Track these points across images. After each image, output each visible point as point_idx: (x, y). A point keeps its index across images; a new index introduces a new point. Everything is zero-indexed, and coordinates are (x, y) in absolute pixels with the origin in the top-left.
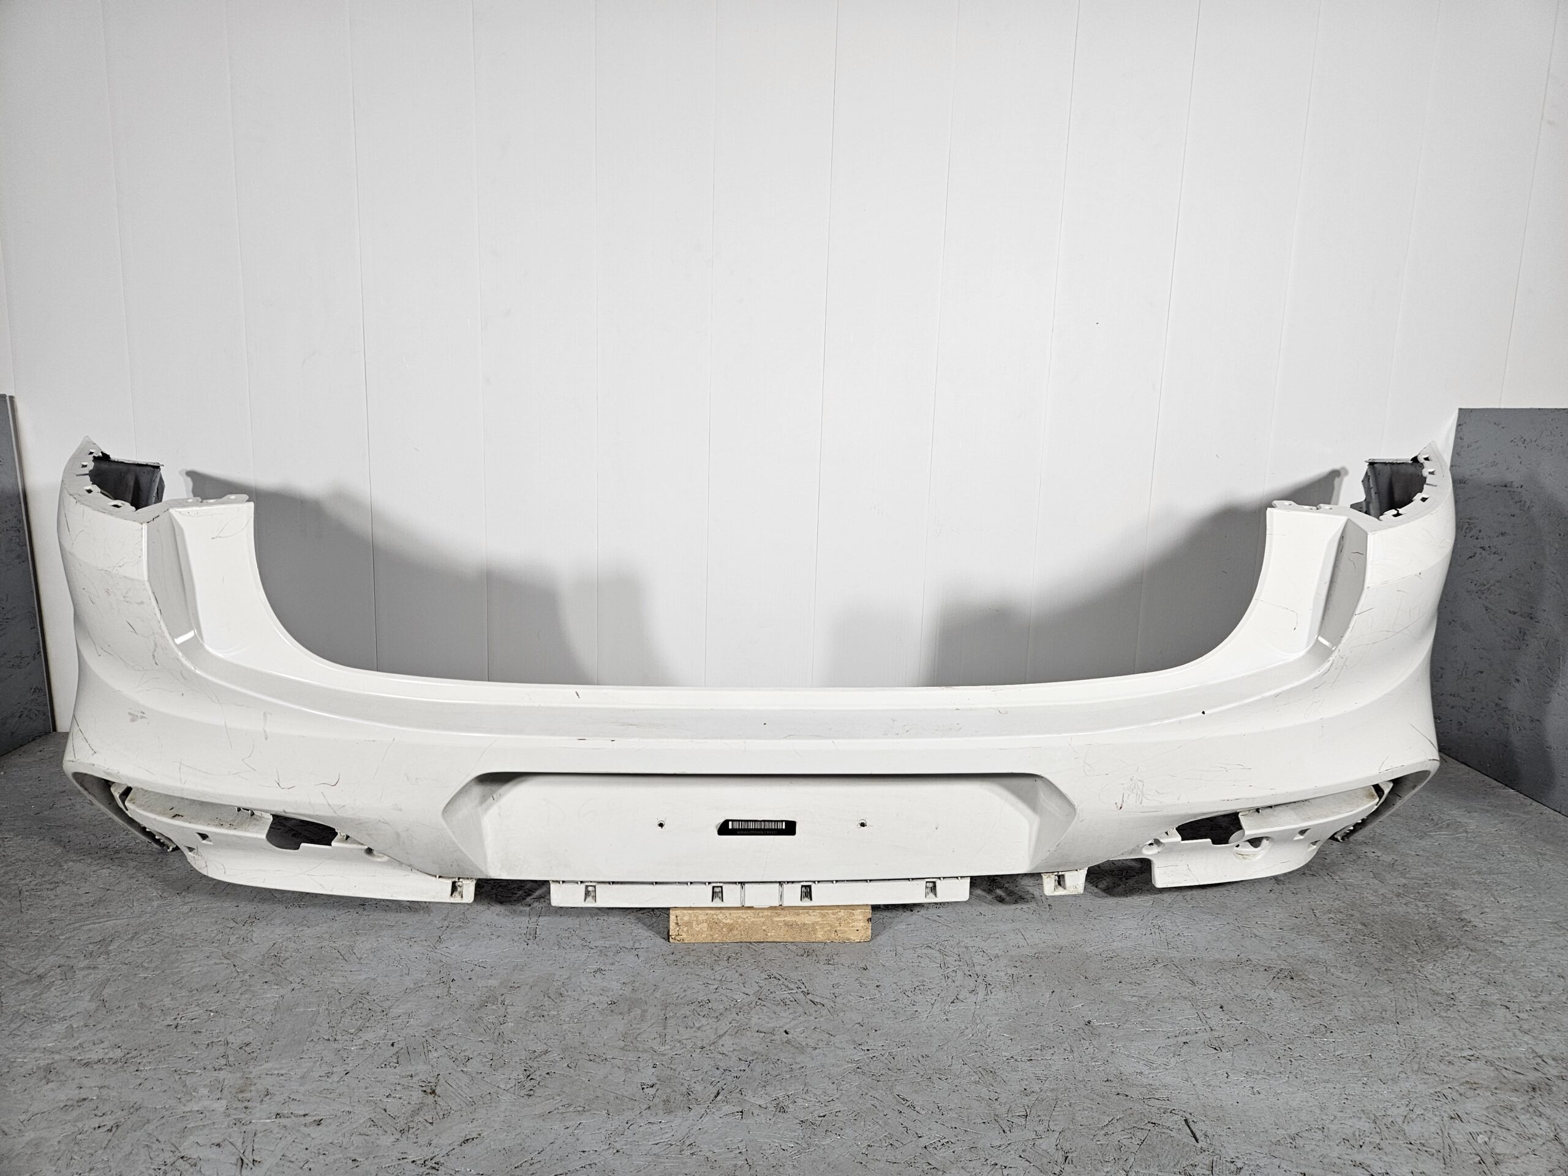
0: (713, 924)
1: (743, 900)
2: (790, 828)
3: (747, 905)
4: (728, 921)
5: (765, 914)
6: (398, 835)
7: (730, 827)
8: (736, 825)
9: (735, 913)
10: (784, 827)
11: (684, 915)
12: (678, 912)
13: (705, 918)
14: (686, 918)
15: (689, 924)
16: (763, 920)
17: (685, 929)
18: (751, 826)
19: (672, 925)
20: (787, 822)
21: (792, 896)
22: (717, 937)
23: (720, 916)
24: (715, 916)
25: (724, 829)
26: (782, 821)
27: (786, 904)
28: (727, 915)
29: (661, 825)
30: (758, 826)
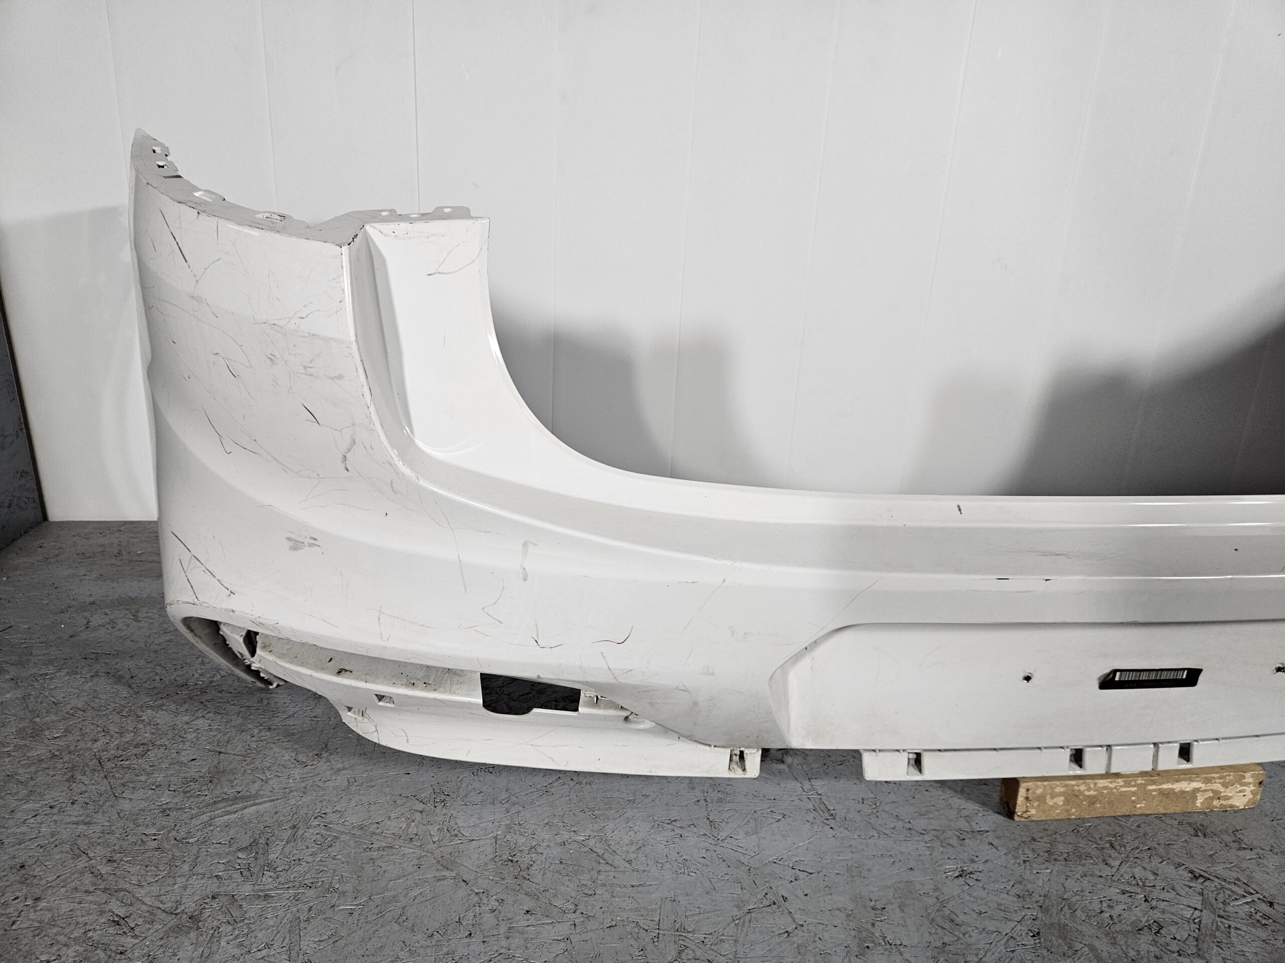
0: (1072, 797)
1: (1109, 765)
2: (1191, 677)
3: (1113, 770)
4: (1092, 793)
5: (1139, 782)
6: (695, 704)
7: (1117, 679)
8: (1126, 677)
9: (1102, 783)
10: (1184, 677)
11: (1037, 787)
12: (1030, 784)
13: (1062, 790)
14: (1039, 791)
15: (1041, 799)
16: (1134, 789)
17: (1035, 804)
18: (1144, 677)
19: (1020, 800)
20: (1189, 670)
21: (1170, 760)
22: (1074, 813)
23: (1082, 788)
24: (1076, 788)
25: (1108, 682)
26: (1184, 669)
27: (1161, 767)
28: (1092, 786)
29: (1028, 679)
30: (1153, 676)
